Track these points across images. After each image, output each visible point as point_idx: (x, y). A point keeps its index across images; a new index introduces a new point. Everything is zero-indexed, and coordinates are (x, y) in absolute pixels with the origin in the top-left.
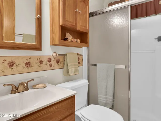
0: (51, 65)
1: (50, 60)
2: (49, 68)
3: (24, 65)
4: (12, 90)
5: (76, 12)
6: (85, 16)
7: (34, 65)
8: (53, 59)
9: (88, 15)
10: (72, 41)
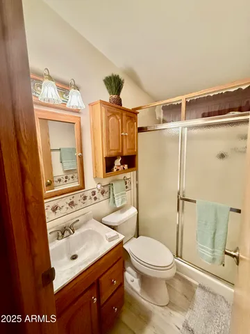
0: (95, 198)
1: (94, 193)
2: (93, 201)
3: (68, 206)
4: (58, 236)
5: (122, 135)
6: (132, 136)
7: (78, 202)
8: (97, 191)
9: (136, 130)
10: (118, 170)
